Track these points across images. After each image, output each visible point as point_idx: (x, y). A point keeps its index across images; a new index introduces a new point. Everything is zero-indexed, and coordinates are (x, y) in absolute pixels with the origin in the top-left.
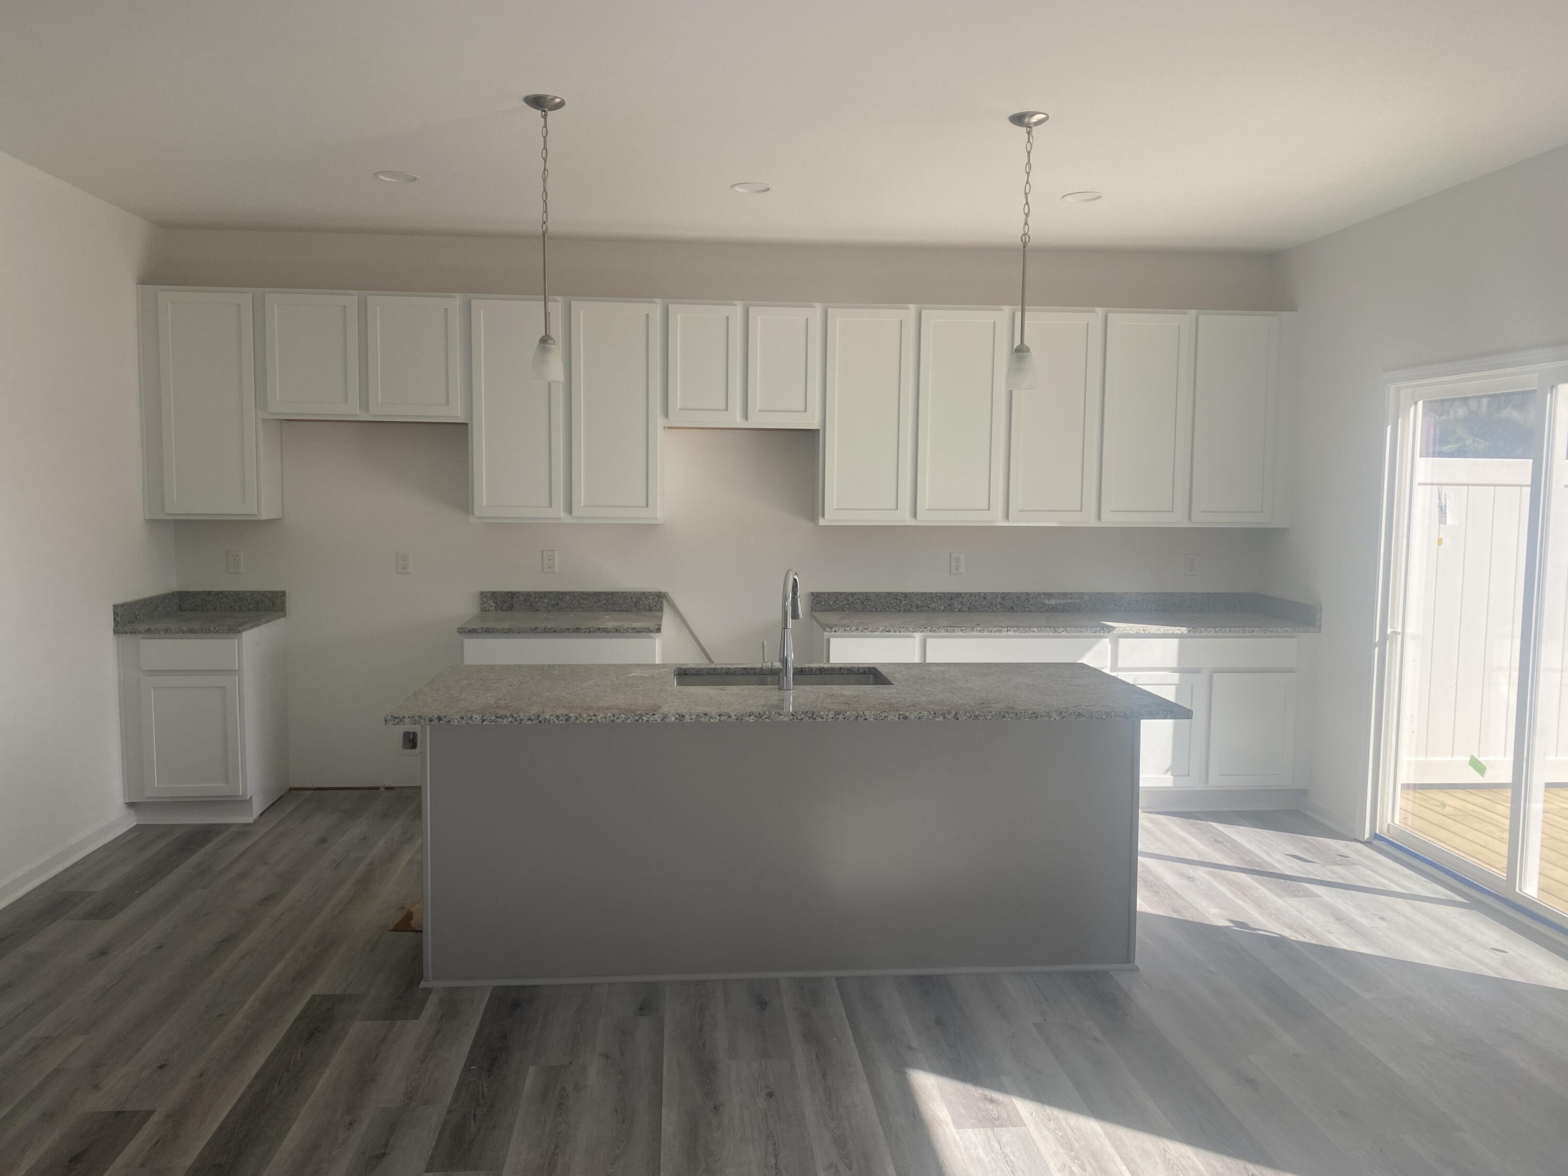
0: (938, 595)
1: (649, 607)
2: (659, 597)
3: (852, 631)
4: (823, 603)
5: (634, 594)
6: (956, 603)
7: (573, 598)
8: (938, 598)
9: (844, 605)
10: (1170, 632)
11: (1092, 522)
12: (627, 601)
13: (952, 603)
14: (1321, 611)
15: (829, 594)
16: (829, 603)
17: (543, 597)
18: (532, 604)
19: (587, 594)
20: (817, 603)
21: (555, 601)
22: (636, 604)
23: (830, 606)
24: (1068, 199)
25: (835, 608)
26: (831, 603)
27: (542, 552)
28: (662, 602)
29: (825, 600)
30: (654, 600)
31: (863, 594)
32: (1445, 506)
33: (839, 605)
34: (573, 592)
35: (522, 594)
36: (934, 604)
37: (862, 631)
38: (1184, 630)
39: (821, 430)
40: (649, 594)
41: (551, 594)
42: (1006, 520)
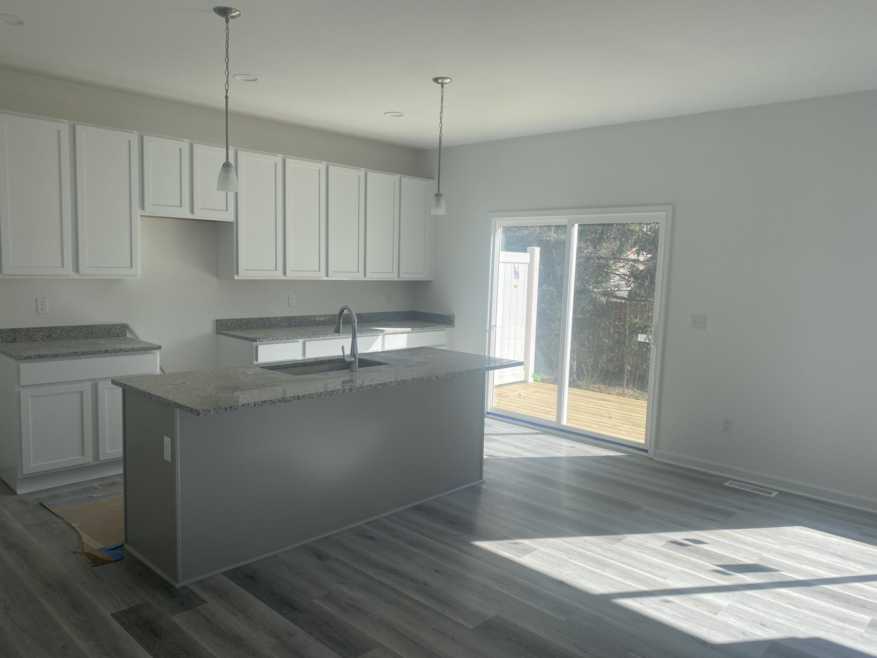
0: (284, 318)
1: (117, 334)
2: (124, 327)
3: (270, 341)
4: (224, 326)
5: (106, 326)
6: (293, 322)
7: (63, 331)
8: (284, 320)
9: (236, 326)
10: (405, 331)
11: (363, 279)
12: (102, 331)
13: (291, 322)
14: (455, 318)
15: (228, 320)
16: (228, 325)
17: (39, 331)
18: (31, 336)
19: (73, 328)
20: (221, 326)
21: (49, 333)
22: (108, 332)
23: (228, 327)
24: (387, 114)
25: (231, 328)
26: (229, 325)
27: (36, 299)
28: (125, 331)
29: (225, 324)
30: (120, 329)
31: (246, 319)
32: (518, 271)
33: (233, 326)
34: (62, 327)
35: (22, 329)
36: (282, 323)
37: (275, 340)
38: (409, 329)
39: (234, 223)
40: (117, 325)
41: (46, 329)
42: (327, 277)
